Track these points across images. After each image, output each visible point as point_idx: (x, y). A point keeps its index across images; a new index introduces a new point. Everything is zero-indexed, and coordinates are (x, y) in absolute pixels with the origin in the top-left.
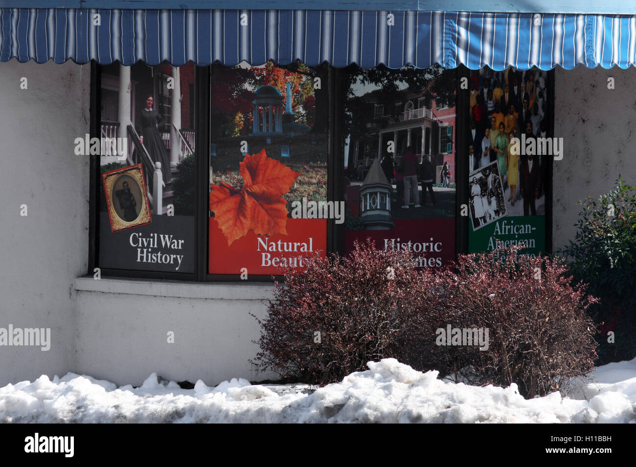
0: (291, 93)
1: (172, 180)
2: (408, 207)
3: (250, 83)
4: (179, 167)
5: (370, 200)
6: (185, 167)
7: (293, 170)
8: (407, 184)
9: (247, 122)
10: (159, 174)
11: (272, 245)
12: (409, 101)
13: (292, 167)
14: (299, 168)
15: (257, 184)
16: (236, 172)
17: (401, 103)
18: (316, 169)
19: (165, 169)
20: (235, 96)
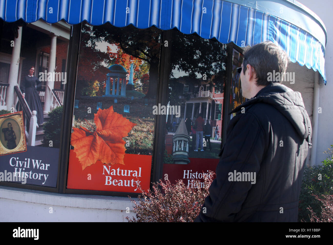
0: (133, 71)
1: (44, 123)
2: (197, 151)
3: (106, 62)
4: (50, 114)
5: (178, 145)
6: (55, 115)
7: (131, 122)
8: (198, 136)
9: (102, 87)
10: (35, 119)
11: (113, 171)
12: (202, 86)
13: (130, 119)
14: (135, 120)
15: (105, 129)
16: (91, 120)
17: (197, 86)
18: (147, 122)
19: (39, 116)
20: (95, 69)
